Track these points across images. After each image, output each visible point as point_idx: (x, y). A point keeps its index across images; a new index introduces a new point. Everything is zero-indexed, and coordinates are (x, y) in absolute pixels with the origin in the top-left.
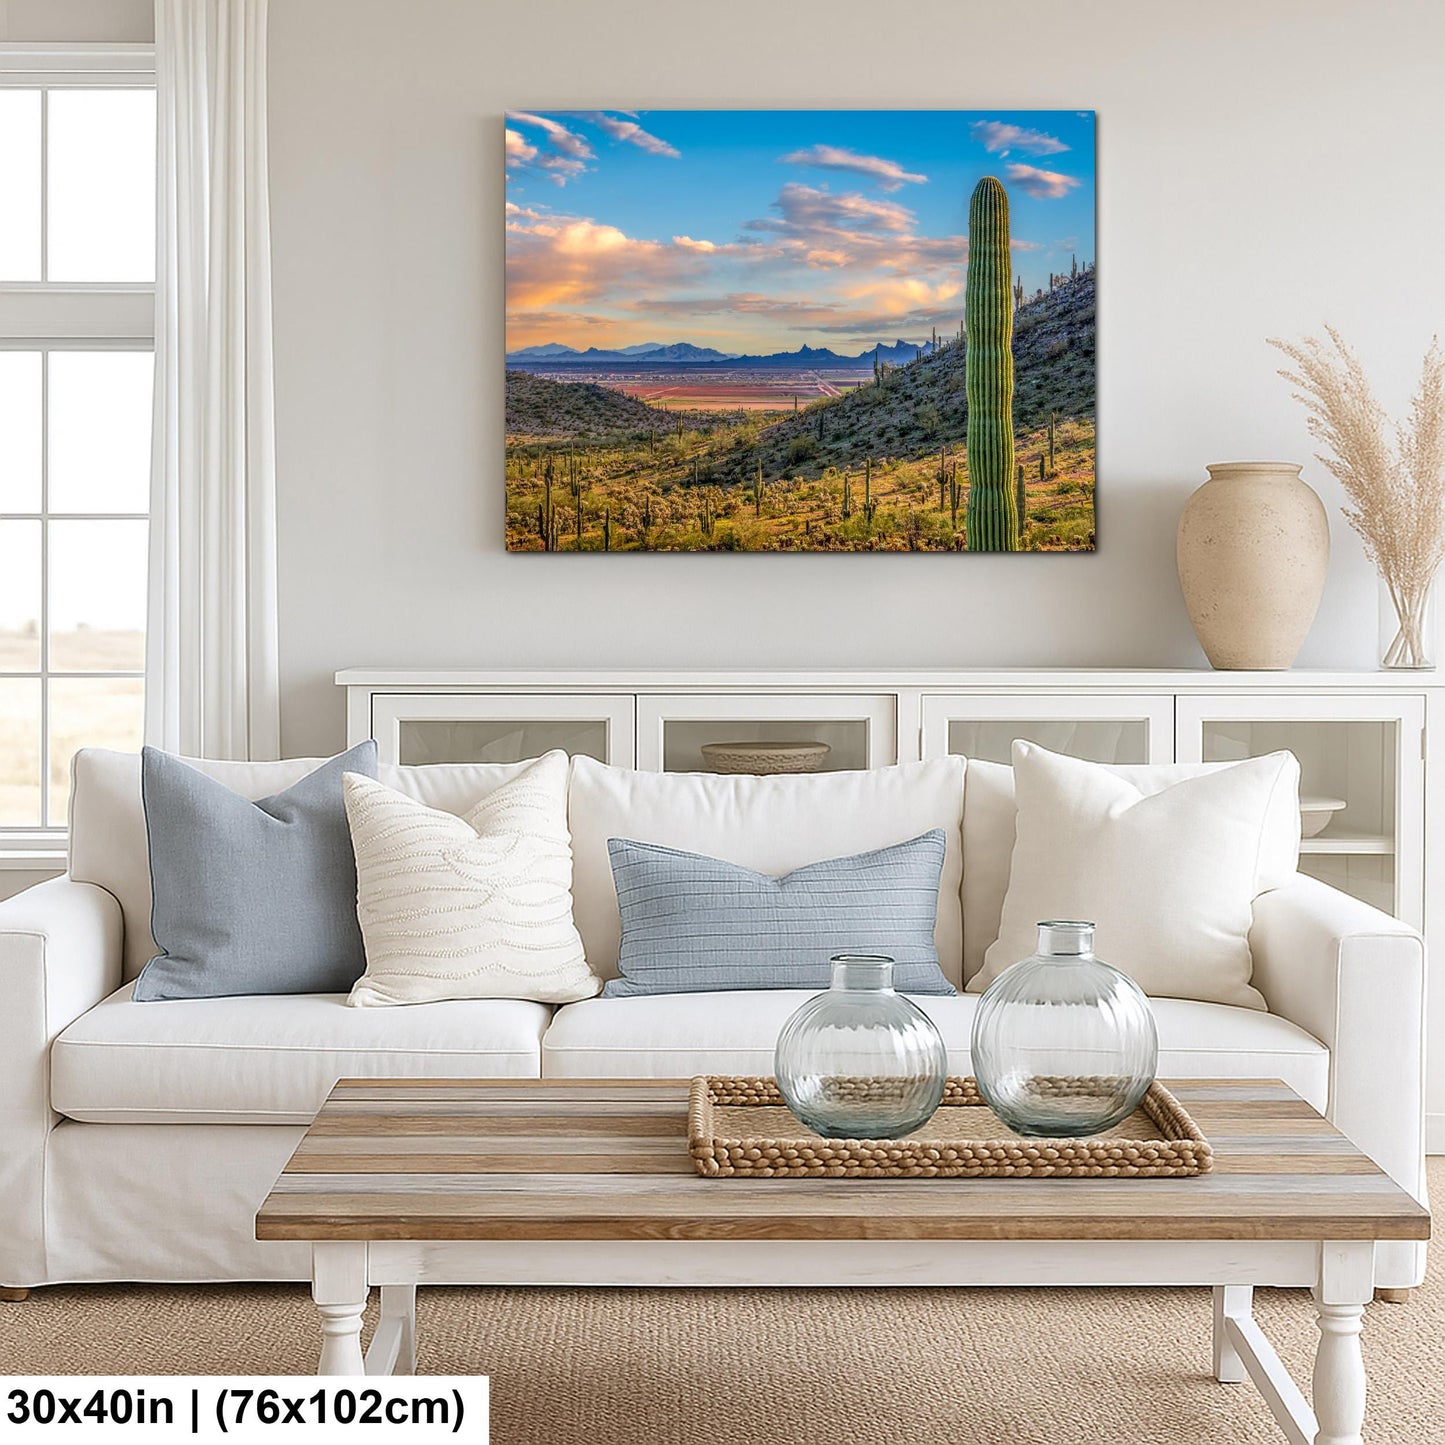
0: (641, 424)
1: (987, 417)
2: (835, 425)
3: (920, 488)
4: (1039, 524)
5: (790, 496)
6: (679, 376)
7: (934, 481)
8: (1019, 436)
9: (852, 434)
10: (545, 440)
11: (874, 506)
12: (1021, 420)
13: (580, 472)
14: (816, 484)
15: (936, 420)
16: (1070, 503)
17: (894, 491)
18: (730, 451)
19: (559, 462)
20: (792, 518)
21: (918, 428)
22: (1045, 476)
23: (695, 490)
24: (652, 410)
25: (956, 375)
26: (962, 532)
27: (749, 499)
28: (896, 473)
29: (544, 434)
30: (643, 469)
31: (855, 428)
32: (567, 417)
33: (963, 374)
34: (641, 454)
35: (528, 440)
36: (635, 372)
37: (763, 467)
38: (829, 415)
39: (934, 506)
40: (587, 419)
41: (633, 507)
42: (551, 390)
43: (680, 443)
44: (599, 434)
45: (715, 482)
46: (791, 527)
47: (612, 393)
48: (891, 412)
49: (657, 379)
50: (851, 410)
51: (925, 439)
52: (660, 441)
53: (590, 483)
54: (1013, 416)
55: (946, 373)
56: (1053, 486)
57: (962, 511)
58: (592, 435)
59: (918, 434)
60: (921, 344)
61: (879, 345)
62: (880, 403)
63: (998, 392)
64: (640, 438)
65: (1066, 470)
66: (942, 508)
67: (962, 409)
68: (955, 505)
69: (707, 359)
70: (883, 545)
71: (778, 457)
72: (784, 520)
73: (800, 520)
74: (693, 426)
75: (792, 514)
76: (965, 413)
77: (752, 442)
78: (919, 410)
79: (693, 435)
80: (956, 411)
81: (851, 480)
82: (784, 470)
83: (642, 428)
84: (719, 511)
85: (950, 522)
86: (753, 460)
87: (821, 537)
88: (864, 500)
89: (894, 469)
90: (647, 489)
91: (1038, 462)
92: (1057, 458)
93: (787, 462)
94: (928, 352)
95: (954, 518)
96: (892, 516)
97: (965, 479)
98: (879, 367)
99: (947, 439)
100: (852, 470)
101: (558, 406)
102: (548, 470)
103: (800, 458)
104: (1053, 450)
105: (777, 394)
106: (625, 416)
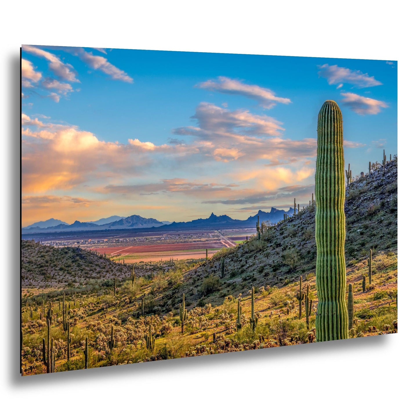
0: (108, 275)
1: (329, 255)
2: (232, 267)
3: (286, 305)
4: (362, 320)
5: (203, 317)
6: (132, 239)
7: (295, 299)
8: (349, 266)
9: (242, 272)
10: (47, 291)
11: (257, 320)
12: (351, 255)
13: (69, 313)
14: (219, 308)
15: (296, 259)
16: (382, 305)
17: (269, 308)
18: (165, 290)
19: (56, 307)
20: (204, 333)
21: (284, 265)
22: (365, 290)
23: (142, 319)
24: (115, 264)
25: (309, 229)
26: (313, 330)
27: (177, 322)
28: (271, 296)
29: (47, 286)
30: (109, 307)
31: (245, 268)
32: (61, 273)
33: (314, 228)
34: (108, 296)
35: (36, 292)
36: (104, 237)
37: (185, 300)
38: (228, 260)
39: (295, 315)
40: (73, 273)
41: (103, 335)
42: (50, 253)
43: (133, 287)
44: (81, 284)
45: (154, 312)
46: (203, 339)
47: (90, 253)
48: (267, 256)
49: (118, 241)
50: (242, 256)
51: (289, 272)
52: (120, 286)
53: (75, 320)
54: (346, 253)
55: (303, 228)
56: (371, 295)
57: (313, 317)
58: (77, 285)
59: (284, 269)
60: (287, 210)
61: (260, 211)
62: (260, 250)
63: (336, 238)
64: (107, 285)
65: (379, 284)
66: (300, 316)
67: (313, 251)
68: (308, 314)
69: (150, 226)
70: (263, 345)
71: (195, 291)
72: (199, 335)
73: (209, 333)
74: (141, 274)
75: (204, 330)
76: (315, 253)
77: (178, 282)
78: (285, 253)
79: (141, 280)
80: (309, 252)
81: (242, 303)
82: (199, 300)
83: (109, 278)
84: (158, 333)
85: (305, 325)
86: (179, 295)
87: (223, 343)
88: (250, 316)
89: (269, 294)
90: (111, 321)
91: (361, 281)
92: (373, 277)
93: (201, 294)
94: (291, 215)
95: (307, 322)
96: (268, 325)
97: (315, 296)
98: (260, 226)
99: (303, 271)
100: (242, 297)
101: (55, 265)
102: (48, 313)
103: (209, 291)
104: (371, 273)
105: (195, 248)
106: (98, 269)
